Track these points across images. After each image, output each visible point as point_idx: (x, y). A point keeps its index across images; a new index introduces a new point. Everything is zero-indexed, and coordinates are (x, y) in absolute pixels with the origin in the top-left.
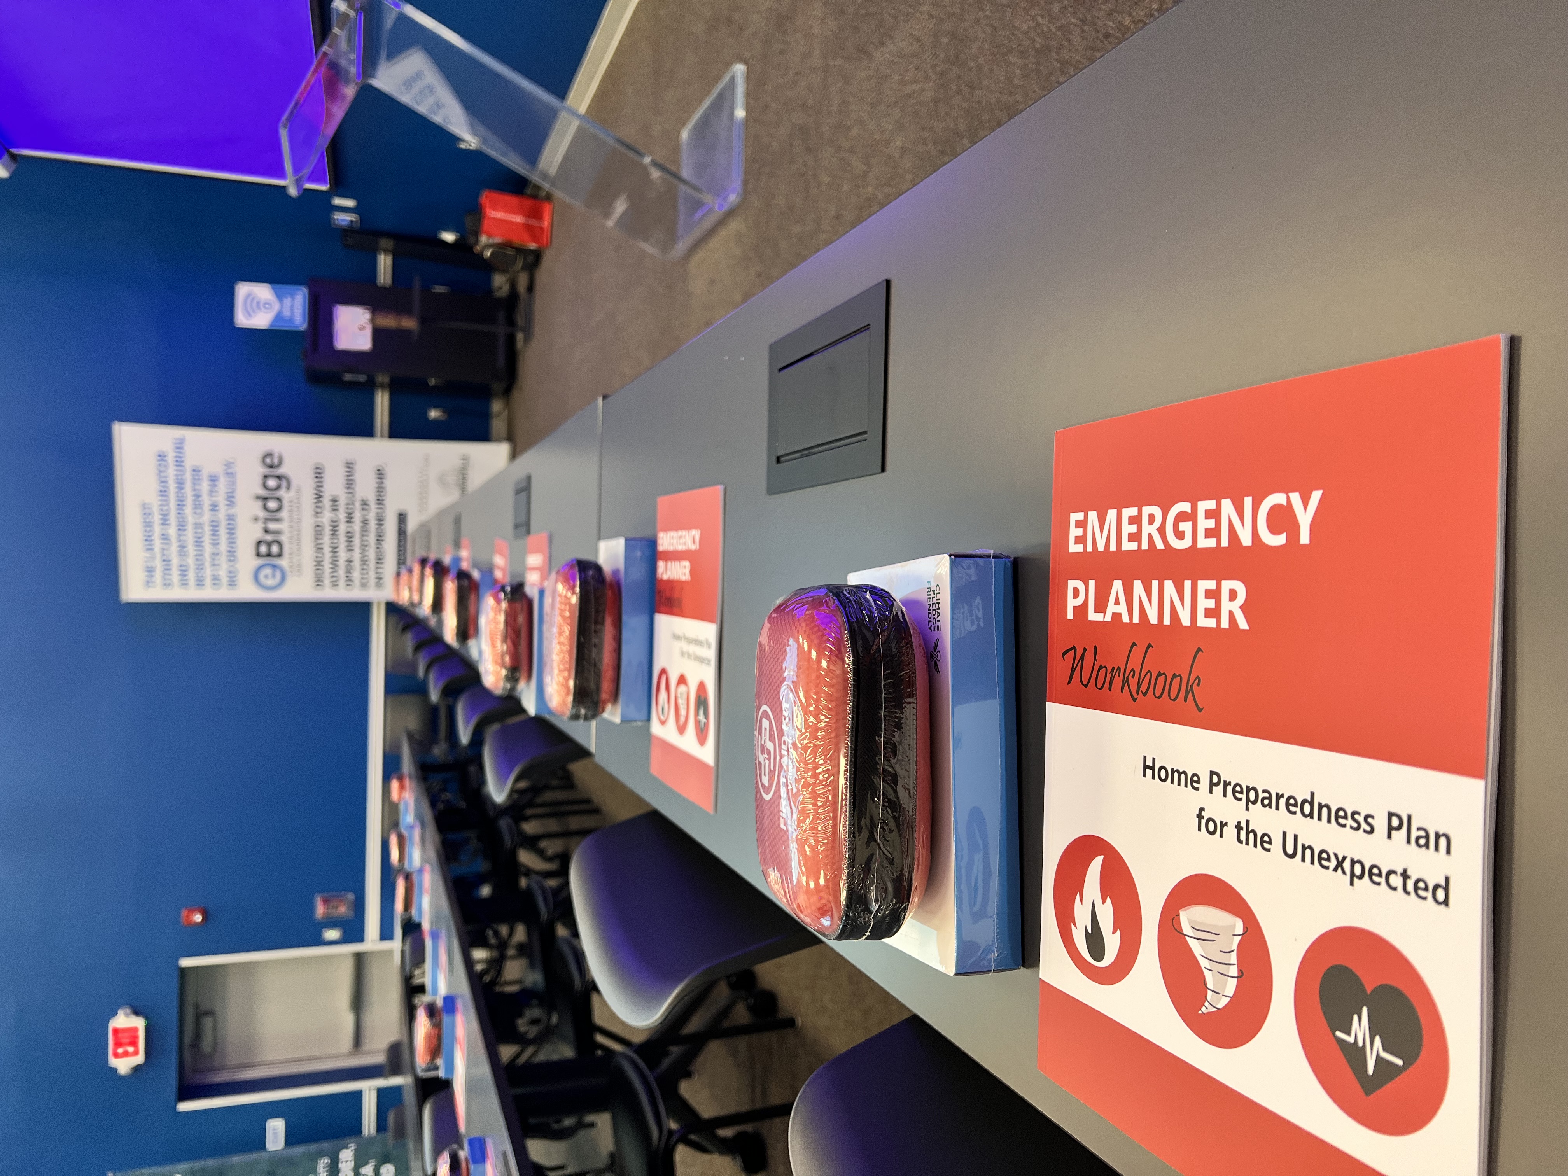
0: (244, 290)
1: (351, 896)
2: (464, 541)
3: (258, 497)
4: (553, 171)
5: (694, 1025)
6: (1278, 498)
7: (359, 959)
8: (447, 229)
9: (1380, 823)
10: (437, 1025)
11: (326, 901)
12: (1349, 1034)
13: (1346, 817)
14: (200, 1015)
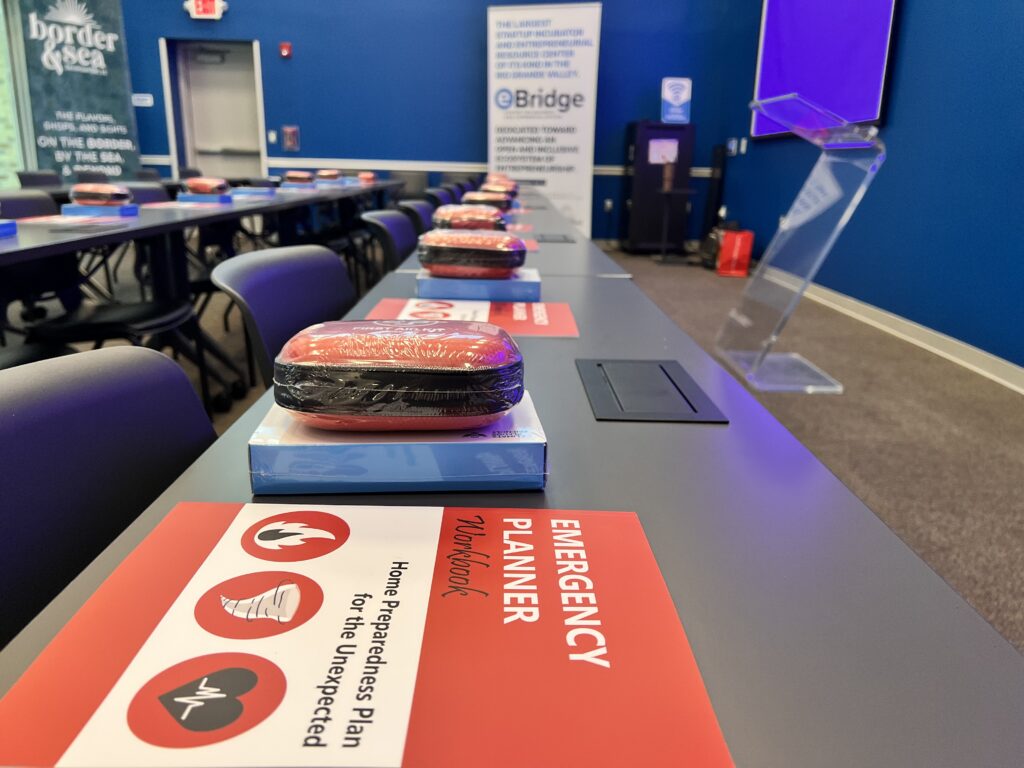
0: (686, 84)
1: (297, 149)
2: (530, 211)
3: (555, 92)
4: (767, 277)
5: (211, 361)
6: (601, 640)
7: (256, 155)
8: (728, 210)
9: (365, 704)
10: (213, 191)
11: (294, 133)
12: (206, 685)
13: (368, 683)
14: (222, 55)
